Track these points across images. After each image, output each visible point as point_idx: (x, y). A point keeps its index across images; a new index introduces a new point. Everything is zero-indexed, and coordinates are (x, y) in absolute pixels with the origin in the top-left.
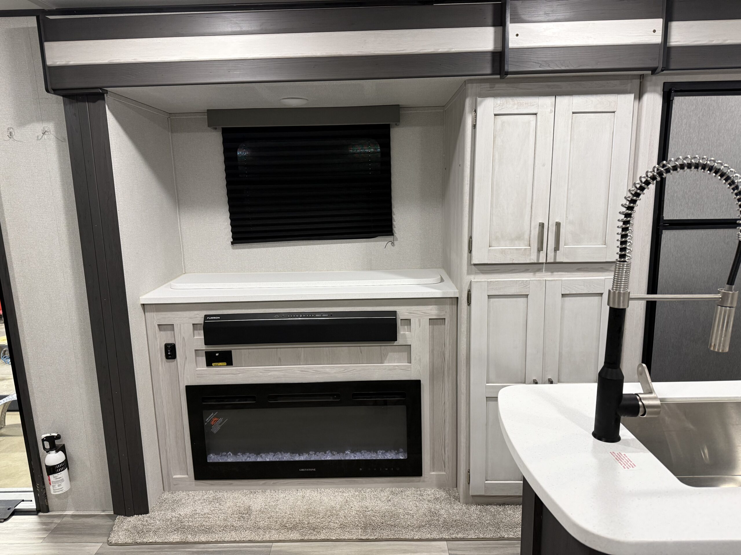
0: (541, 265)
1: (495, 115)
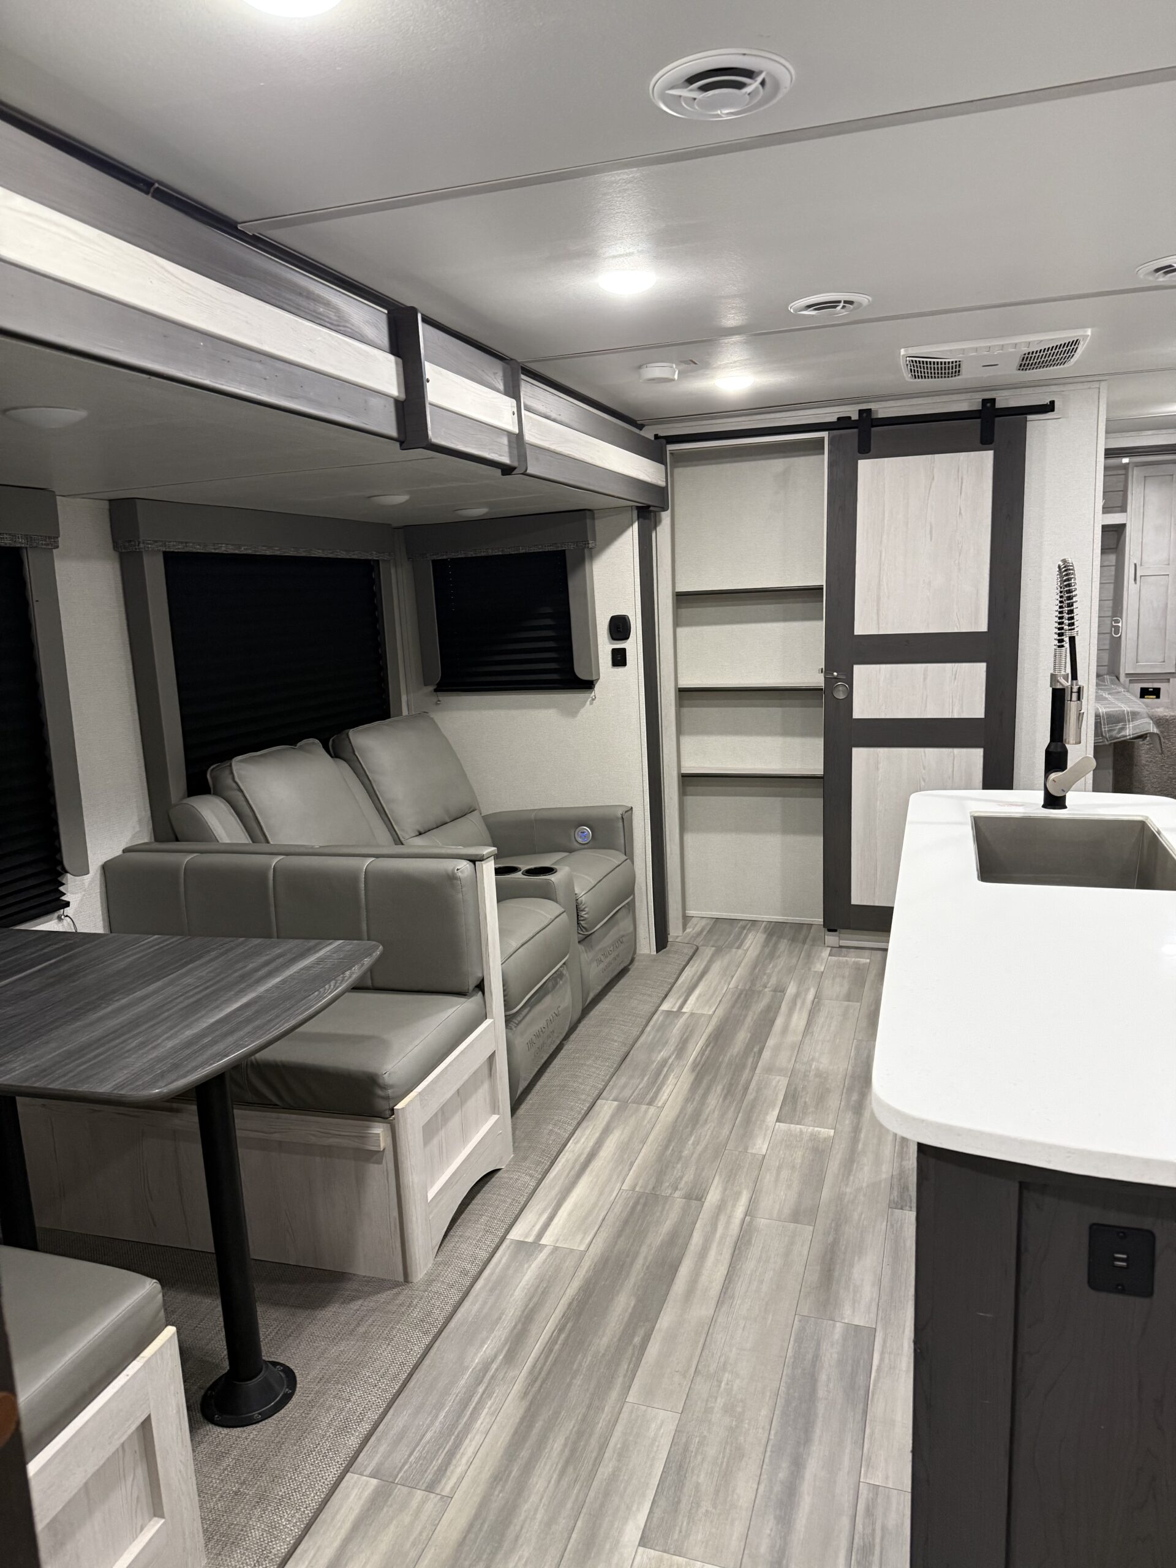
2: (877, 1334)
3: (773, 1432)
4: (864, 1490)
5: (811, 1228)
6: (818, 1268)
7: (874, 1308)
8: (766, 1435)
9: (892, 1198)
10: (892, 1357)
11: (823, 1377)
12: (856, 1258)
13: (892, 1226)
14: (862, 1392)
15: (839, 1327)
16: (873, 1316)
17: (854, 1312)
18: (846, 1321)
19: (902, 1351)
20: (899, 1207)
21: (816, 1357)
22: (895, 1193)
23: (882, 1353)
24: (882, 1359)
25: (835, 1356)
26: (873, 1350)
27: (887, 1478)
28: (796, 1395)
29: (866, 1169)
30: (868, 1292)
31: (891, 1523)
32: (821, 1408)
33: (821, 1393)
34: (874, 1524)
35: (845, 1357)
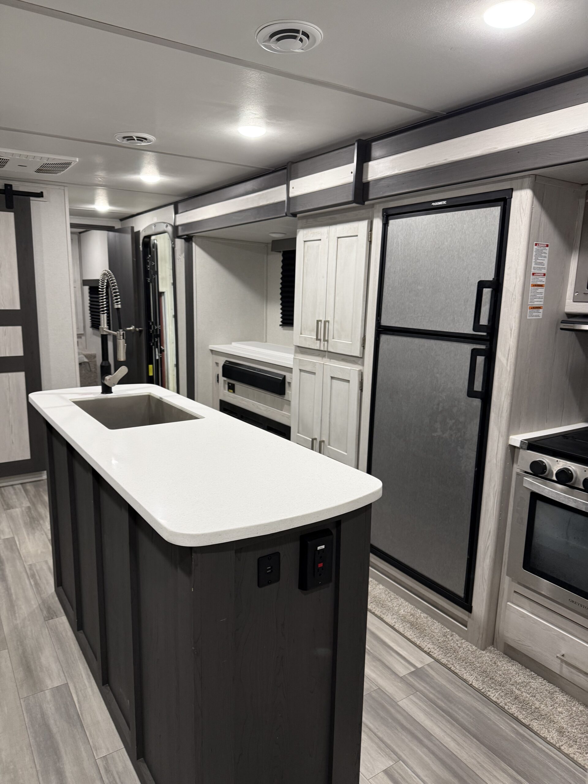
0: (325, 352)
1: (305, 241)
2: (70, 685)
3: (38, 766)
4: (99, 762)
5: (7, 650)
6: (21, 669)
7: (62, 674)
8: (34, 770)
9: (44, 616)
10: (83, 692)
11: (52, 722)
12: (40, 654)
13: (51, 629)
14: (76, 717)
15: (48, 694)
16: (63, 677)
17: (52, 681)
18: (50, 687)
19: (86, 686)
20: (50, 618)
21: (43, 715)
22: (45, 612)
23: (77, 693)
24: (78, 696)
25: (53, 708)
26: (71, 694)
27: (108, 749)
28: (41, 739)
29: (23, 607)
30: (54, 667)
31: (120, 768)
32: (58, 737)
33: (55, 729)
34: (112, 774)
35: (58, 706)
